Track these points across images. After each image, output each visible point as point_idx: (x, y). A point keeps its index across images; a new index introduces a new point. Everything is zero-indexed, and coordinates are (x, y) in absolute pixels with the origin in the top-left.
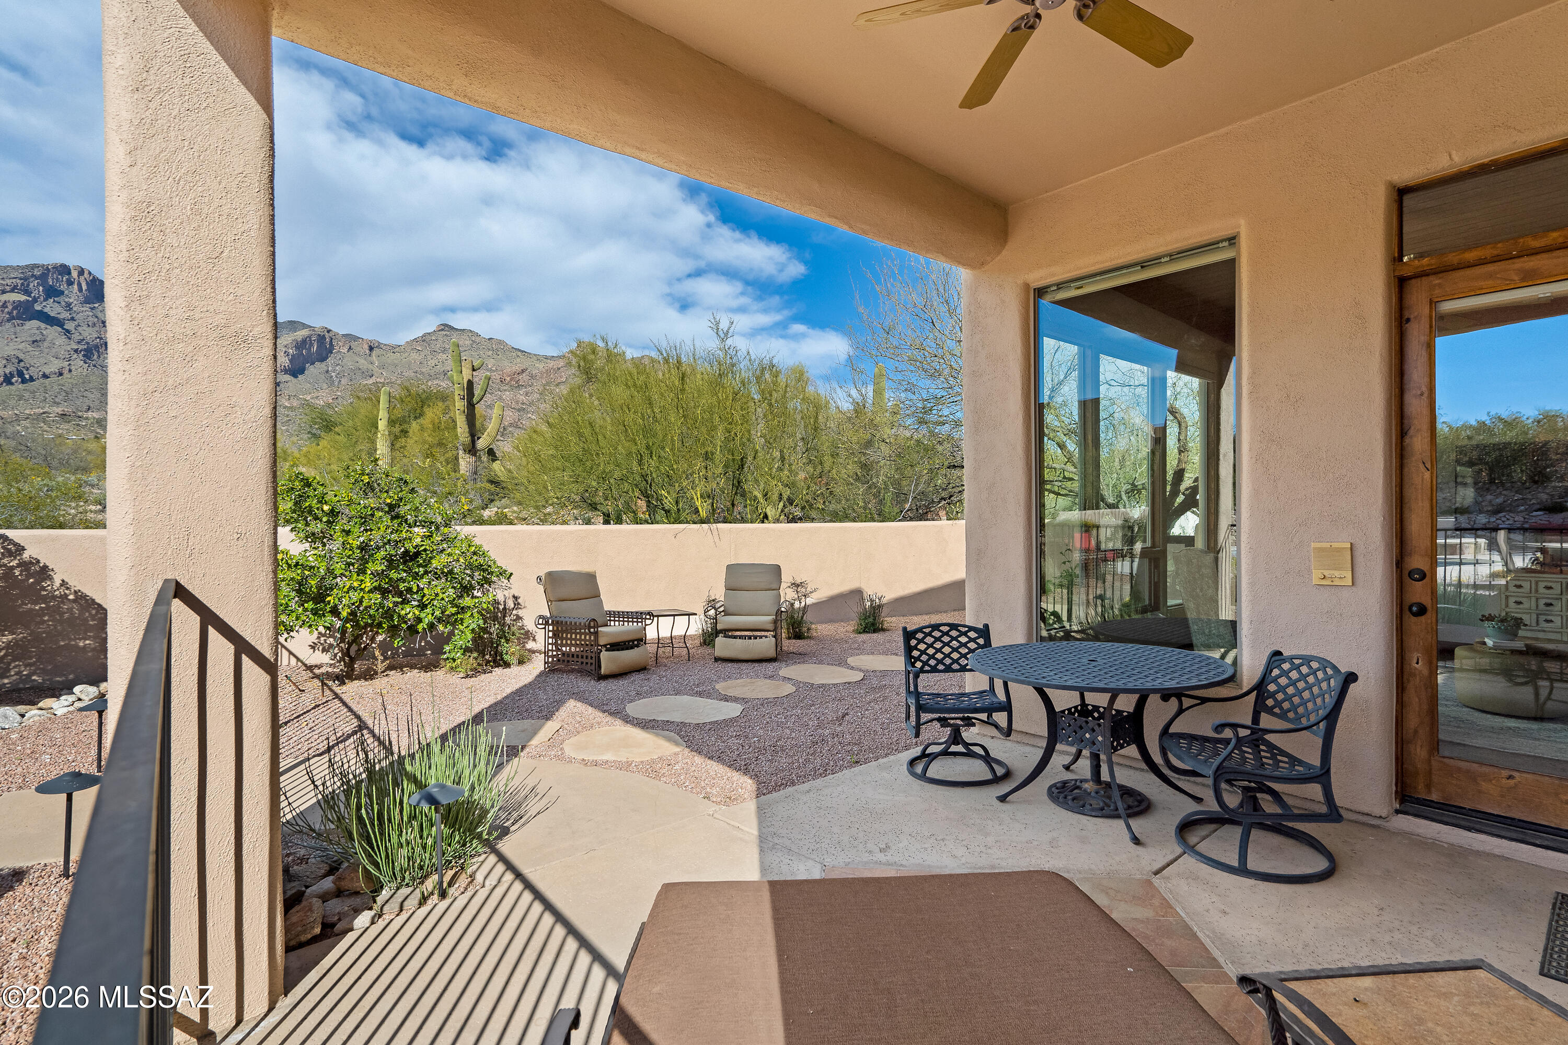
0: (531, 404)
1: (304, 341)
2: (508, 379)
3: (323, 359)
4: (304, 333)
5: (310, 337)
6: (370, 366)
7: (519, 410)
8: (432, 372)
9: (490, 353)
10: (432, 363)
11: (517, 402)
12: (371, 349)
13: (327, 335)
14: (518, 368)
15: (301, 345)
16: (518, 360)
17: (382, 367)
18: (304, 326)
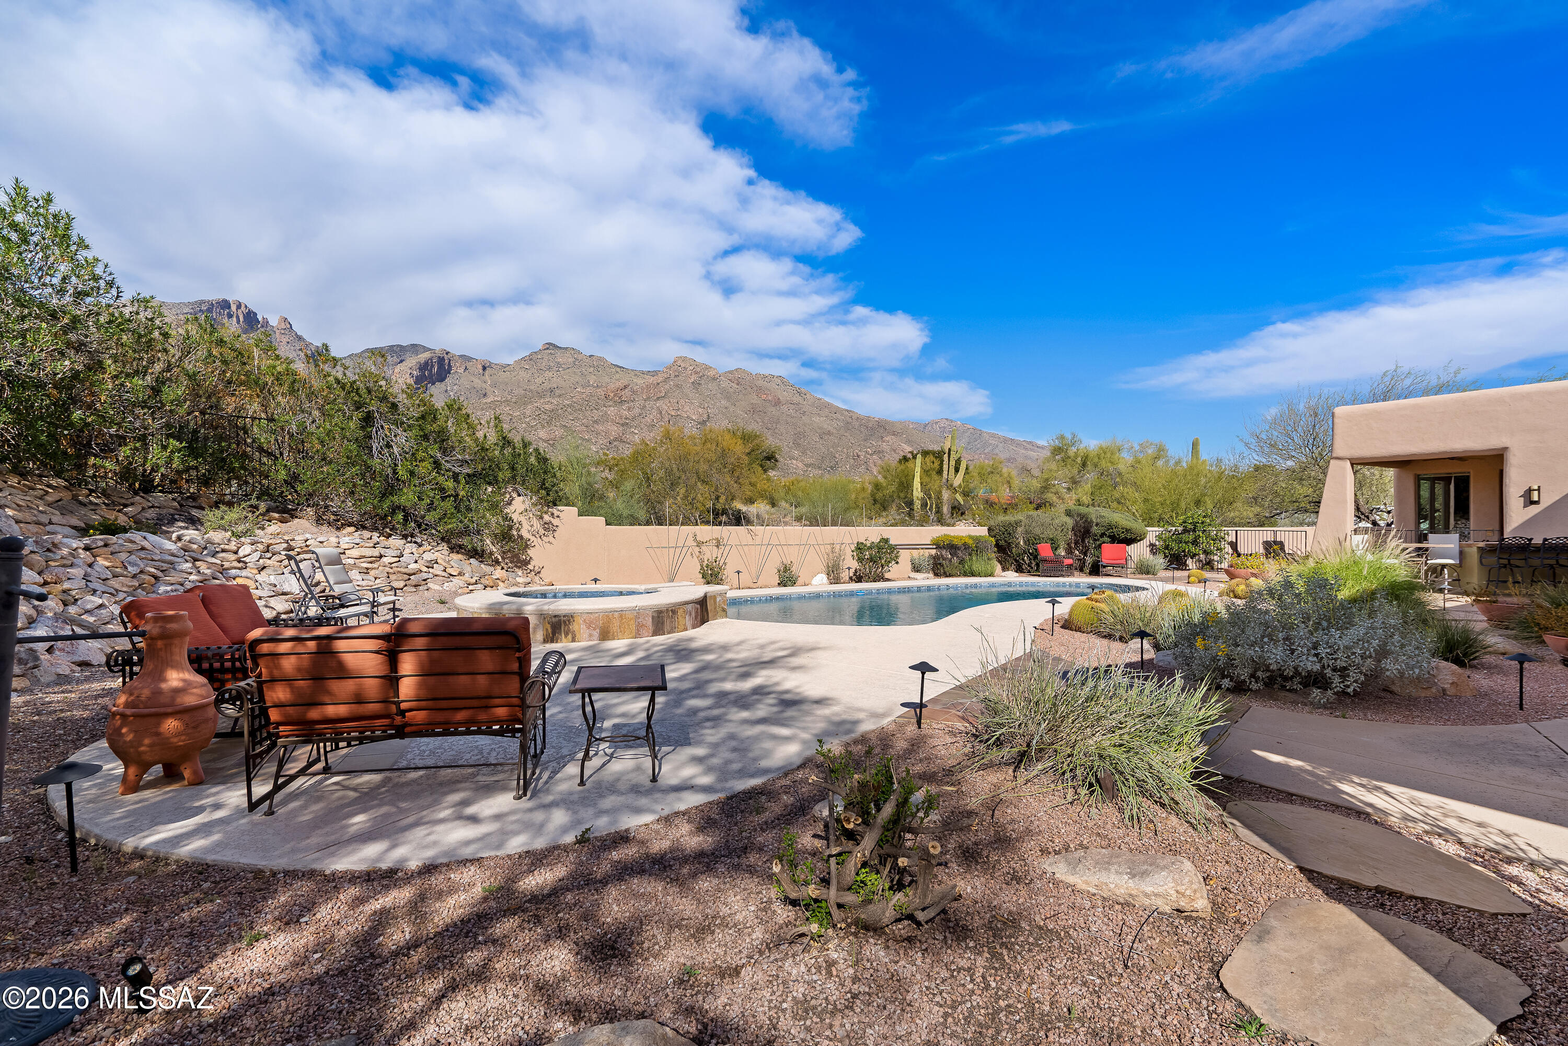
0: (634, 418)
1: (426, 363)
2: (612, 395)
3: (442, 380)
4: (427, 355)
5: (431, 359)
6: (484, 385)
7: (623, 425)
8: (540, 390)
9: (592, 369)
10: (539, 380)
11: (621, 417)
12: (484, 368)
13: (446, 357)
14: (620, 384)
15: (424, 367)
16: (618, 376)
17: (494, 385)
18: (426, 349)
